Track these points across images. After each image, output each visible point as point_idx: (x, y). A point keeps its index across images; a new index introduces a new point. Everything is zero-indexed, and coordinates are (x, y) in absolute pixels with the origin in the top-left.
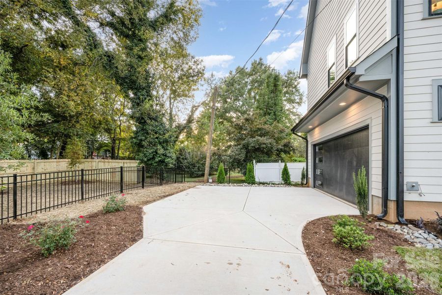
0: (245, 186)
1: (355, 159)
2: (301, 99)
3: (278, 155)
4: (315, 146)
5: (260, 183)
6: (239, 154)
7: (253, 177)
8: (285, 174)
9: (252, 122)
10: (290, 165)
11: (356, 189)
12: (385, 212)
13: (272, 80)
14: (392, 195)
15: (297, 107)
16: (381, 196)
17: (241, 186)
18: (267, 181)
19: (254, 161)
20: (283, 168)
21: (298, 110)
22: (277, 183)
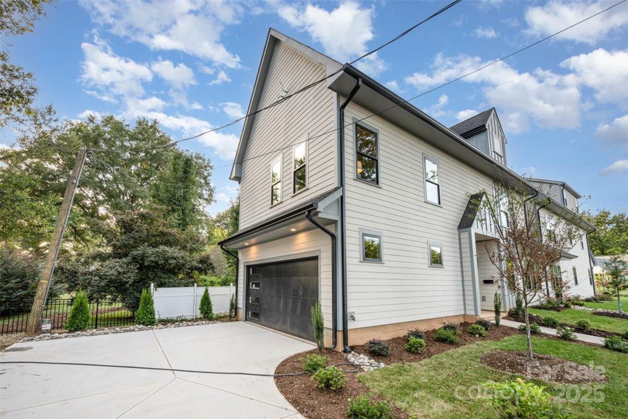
0: (140, 330)
1: (301, 288)
2: (210, 195)
3: (189, 275)
4: (248, 267)
5: (165, 322)
6: (124, 273)
7: (152, 313)
8: (206, 303)
9: (152, 220)
10: (213, 291)
11: (314, 323)
12: (335, 343)
13: (182, 163)
14: (340, 327)
15: (205, 205)
16: (331, 328)
17: (131, 331)
18: (173, 316)
19: (152, 285)
20: (203, 294)
21: (205, 209)
22: (189, 318)
